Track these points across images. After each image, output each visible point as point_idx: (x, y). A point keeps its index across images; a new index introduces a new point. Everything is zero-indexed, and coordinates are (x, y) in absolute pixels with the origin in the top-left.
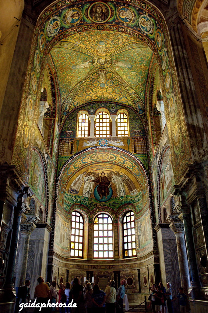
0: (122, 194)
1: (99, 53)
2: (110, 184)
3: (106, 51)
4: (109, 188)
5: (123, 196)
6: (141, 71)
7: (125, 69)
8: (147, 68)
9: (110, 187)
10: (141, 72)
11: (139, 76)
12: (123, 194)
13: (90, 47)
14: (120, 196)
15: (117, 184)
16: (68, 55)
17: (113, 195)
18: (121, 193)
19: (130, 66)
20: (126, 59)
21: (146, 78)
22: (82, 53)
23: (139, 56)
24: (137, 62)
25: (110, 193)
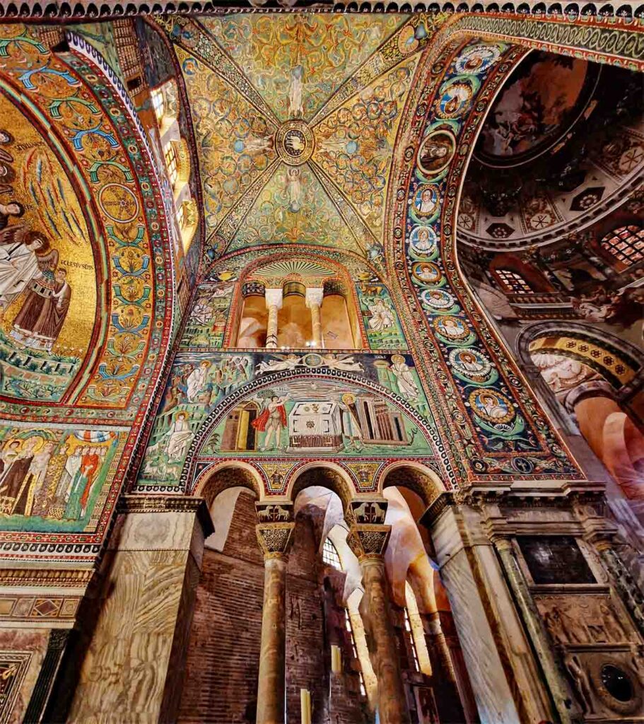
1: (323, 138)
3: (326, 154)
6: (287, 230)
7: (286, 198)
8: (294, 241)
10: (283, 230)
11: (275, 228)
13: (342, 120)
16: (340, 61)
19: (295, 207)
20: (311, 198)
21: (273, 242)
22: (330, 99)
23: (321, 222)
24: (308, 221)
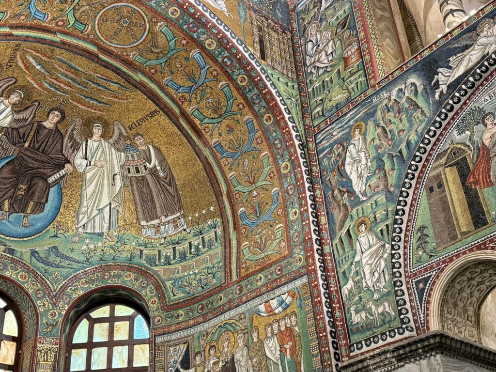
0: (101, 225)
2: (62, 172)
4: (48, 186)
5: (101, 235)
9: (57, 182)
12: (106, 226)
14: (89, 231)
15: (91, 180)
17: (58, 218)
18: (97, 219)
25: (49, 207)
